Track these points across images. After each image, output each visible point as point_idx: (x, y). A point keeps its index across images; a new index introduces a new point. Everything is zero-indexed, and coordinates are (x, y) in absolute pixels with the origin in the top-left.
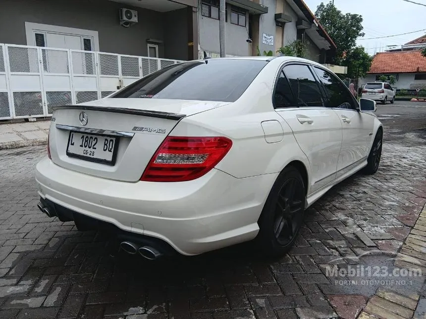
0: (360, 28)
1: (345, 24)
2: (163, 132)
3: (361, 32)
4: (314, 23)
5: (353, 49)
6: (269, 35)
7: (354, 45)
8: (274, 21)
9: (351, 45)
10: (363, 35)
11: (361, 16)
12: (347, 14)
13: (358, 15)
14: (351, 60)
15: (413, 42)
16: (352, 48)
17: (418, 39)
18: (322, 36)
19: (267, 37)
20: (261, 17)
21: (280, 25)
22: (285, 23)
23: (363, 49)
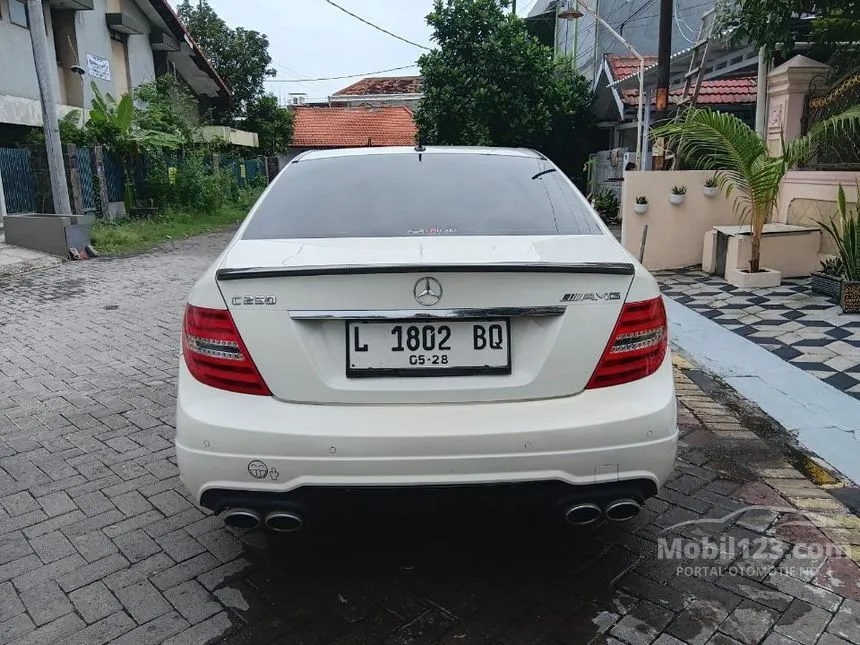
0: (266, 60)
1: (238, 48)
2: (617, 296)
3: (268, 67)
4: (185, 41)
5: (258, 99)
6: (101, 59)
7: (261, 92)
8: (106, 28)
9: (253, 90)
10: (274, 73)
11: (264, 36)
12: (237, 29)
13: (258, 34)
14: (259, 120)
15: (344, 92)
16: (256, 96)
17: (352, 86)
18: (201, 68)
19: (97, 62)
20: (76, 17)
21: (117, 37)
22: (127, 35)
23: (276, 99)
